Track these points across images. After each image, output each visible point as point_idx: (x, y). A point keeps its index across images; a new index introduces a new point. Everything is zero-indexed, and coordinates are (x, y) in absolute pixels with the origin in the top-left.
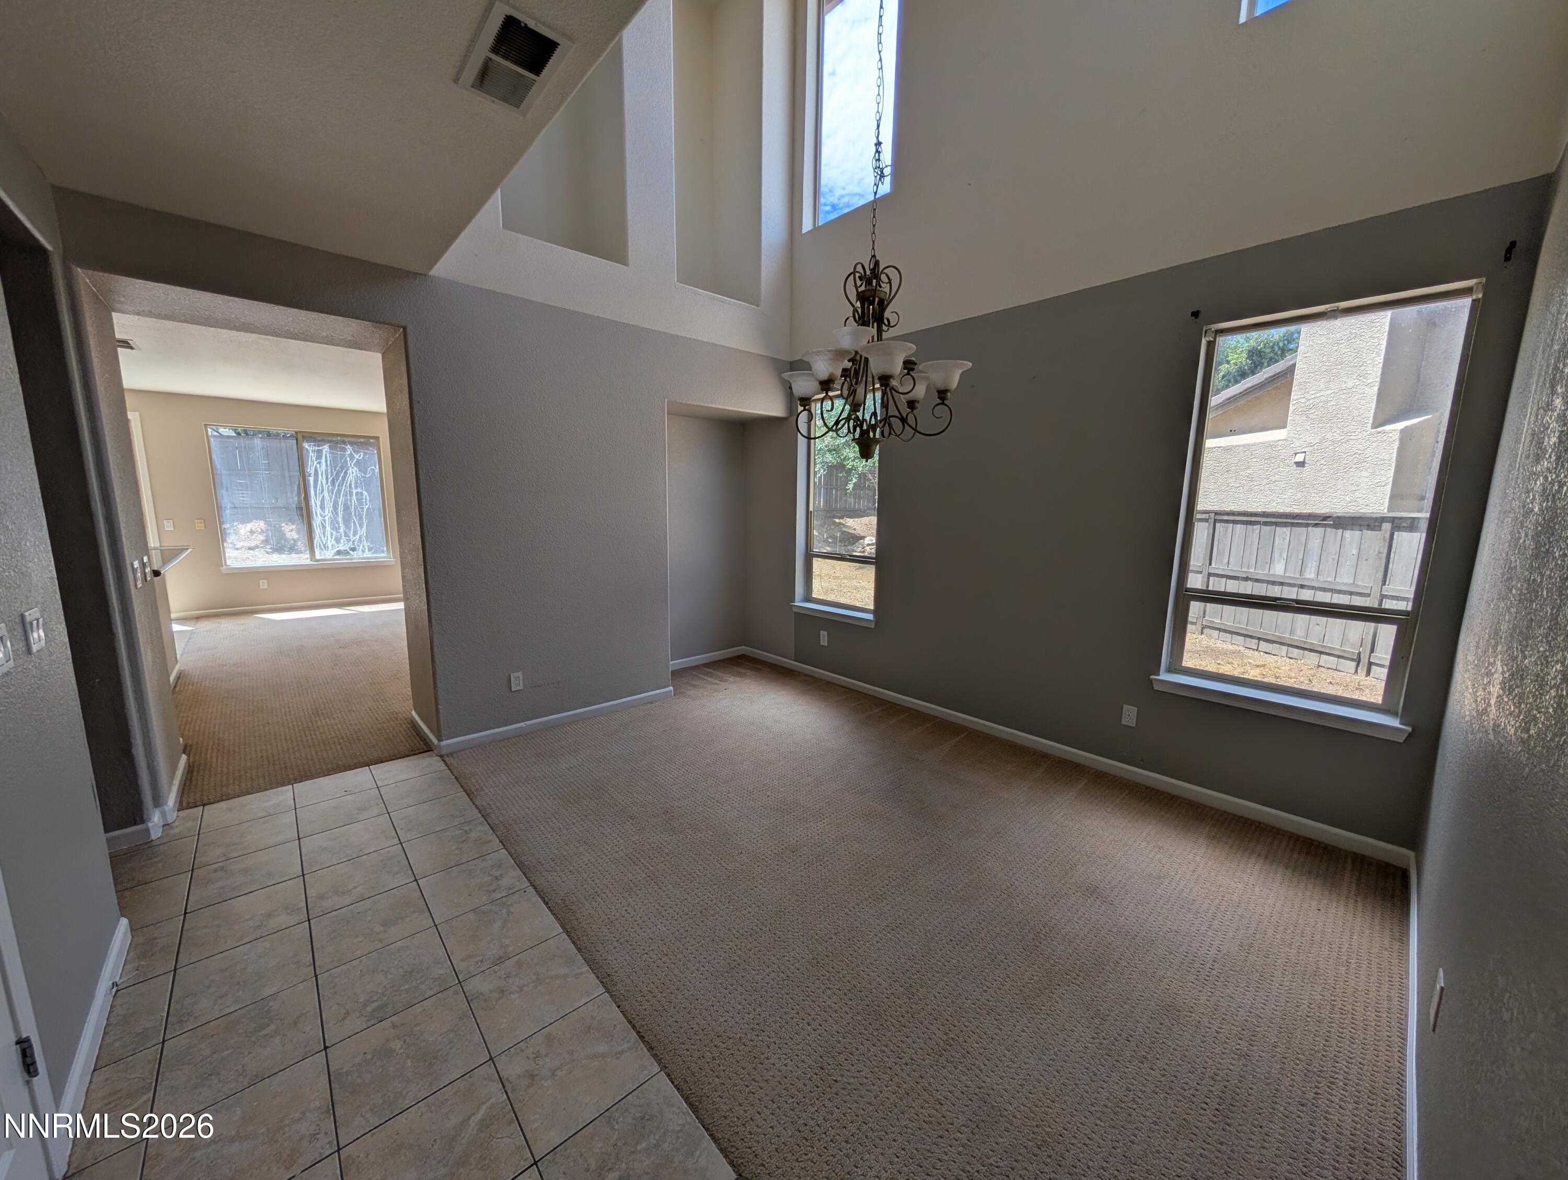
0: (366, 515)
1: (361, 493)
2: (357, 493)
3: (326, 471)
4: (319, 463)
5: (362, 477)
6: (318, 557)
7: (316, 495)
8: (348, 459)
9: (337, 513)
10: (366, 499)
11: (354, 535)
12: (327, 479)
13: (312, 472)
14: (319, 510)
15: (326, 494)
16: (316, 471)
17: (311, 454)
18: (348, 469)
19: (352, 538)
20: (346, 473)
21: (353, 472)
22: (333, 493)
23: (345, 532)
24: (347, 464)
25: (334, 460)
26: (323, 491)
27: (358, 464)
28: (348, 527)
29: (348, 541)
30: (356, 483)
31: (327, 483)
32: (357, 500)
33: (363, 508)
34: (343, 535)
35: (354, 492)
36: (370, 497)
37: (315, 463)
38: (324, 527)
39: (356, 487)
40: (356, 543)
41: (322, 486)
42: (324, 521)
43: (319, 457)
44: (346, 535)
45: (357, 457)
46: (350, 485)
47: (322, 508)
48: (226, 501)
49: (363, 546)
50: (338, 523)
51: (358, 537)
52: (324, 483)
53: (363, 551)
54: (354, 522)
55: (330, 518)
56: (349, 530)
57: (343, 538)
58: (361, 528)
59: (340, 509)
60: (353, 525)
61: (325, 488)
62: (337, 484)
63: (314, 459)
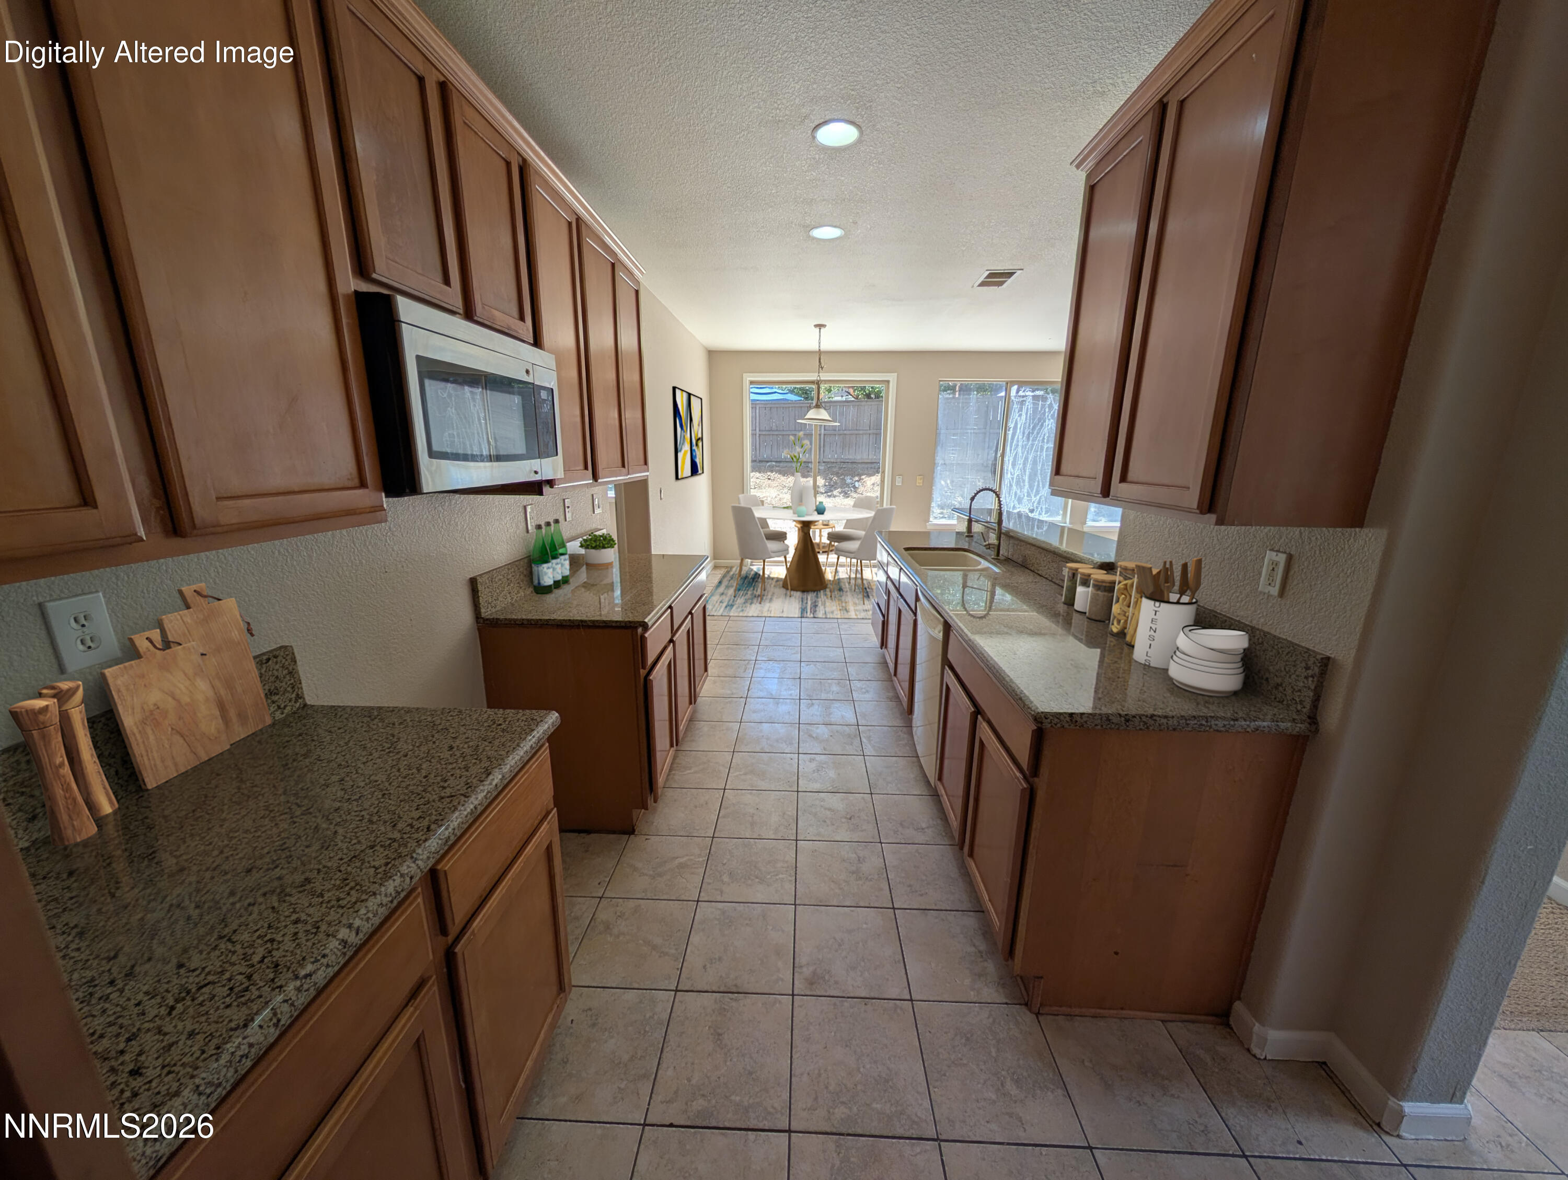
3: (1025, 423)
4: (1021, 416)
7: (1011, 450)
8: (1047, 409)
9: (1025, 471)
11: (1035, 496)
12: (1024, 433)
13: (1012, 426)
14: (1010, 466)
15: (1020, 450)
16: (1016, 423)
17: (1015, 406)
18: (1045, 421)
19: (1034, 499)
20: (1042, 425)
22: (1026, 448)
23: (1028, 492)
24: (1045, 415)
25: (1035, 410)
26: (1017, 445)
28: (1031, 487)
29: (1029, 501)
31: (1024, 437)
32: (1046, 455)
34: (1026, 494)
35: (1045, 447)
37: (1017, 416)
38: (1011, 485)
40: (1035, 504)
41: (1018, 441)
42: (1013, 478)
43: (1021, 409)
44: (1029, 495)
46: (1044, 438)
47: (1014, 465)
48: (939, 460)
49: (1041, 508)
50: (1024, 481)
51: (1038, 497)
52: (1020, 437)
53: (1040, 514)
54: (1038, 482)
55: (1018, 475)
56: (1032, 491)
57: (1026, 498)
58: (1043, 488)
59: (1029, 466)
60: (1036, 484)
61: (1020, 444)
62: (1031, 439)
63: (1017, 410)
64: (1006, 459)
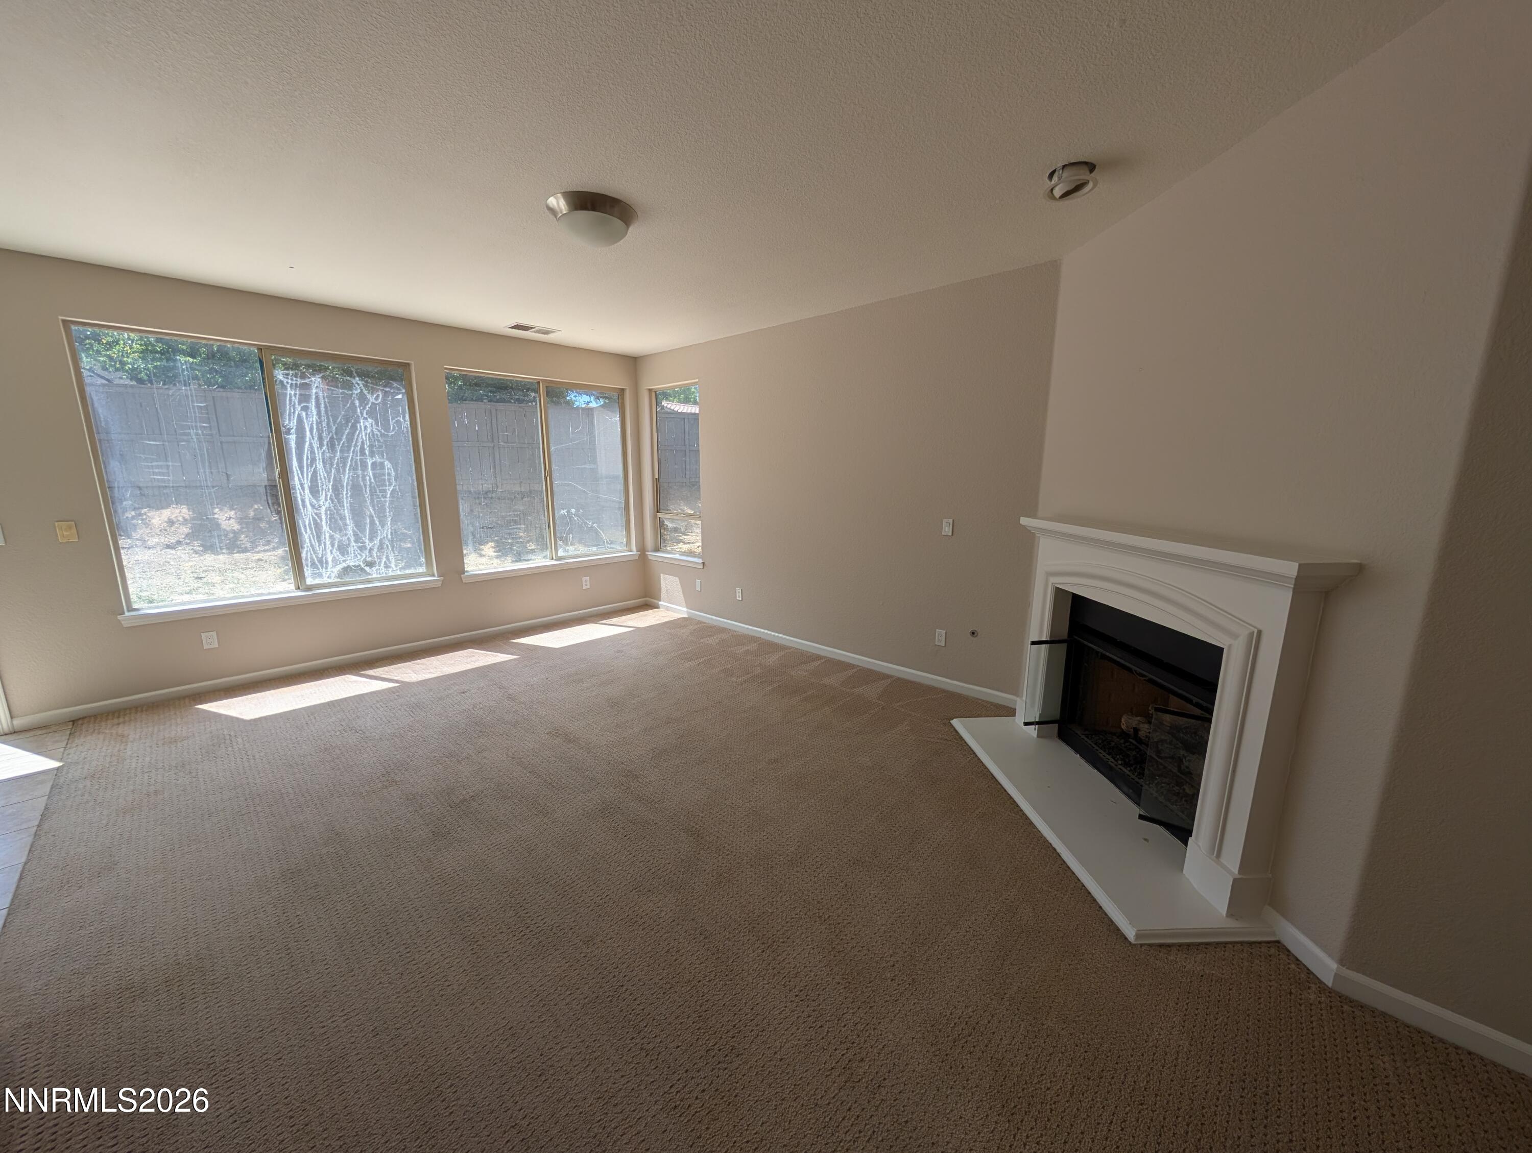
0: (391, 502)
1: (382, 464)
2: (374, 464)
3: (319, 423)
4: (305, 409)
5: (382, 435)
6: (309, 581)
7: (301, 467)
8: (357, 403)
9: (340, 502)
10: (389, 474)
11: (371, 540)
12: (320, 438)
13: (293, 424)
14: (308, 495)
15: (319, 465)
16: (300, 419)
17: (290, 392)
18: (357, 421)
19: (369, 545)
20: (354, 427)
21: (366, 426)
22: (332, 464)
23: (355, 535)
24: (355, 411)
25: (332, 402)
26: (313, 460)
27: (372, 413)
28: (359, 525)
29: (362, 548)
30: (371, 446)
31: (321, 445)
32: (374, 475)
33: (385, 491)
34: (352, 539)
35: (369, 462)
36: (396, 470)
37: (299, 408)
38: (318, 526)
39: (372, 454)
40: (374, 553)
41: (312, 452)
42: (319, 514)
43: (304, 398)
44: (358, 539)
45: (371, 399)
46: (362, 449)
47: (314, 491)
49: (387, 558)
50: (342, 518)
51: (377, 542)
52: (316, 445)
53: (387, 567)
54: (371, 517)
55: (328, 509)
56: (363, 531)
57: (353, 544)
58: (383, 527)
59: (346, 494)
60: (368, 521)
61: (318, 456)
62: (338, 448)
63: (295, 400)
64: (296, 481)
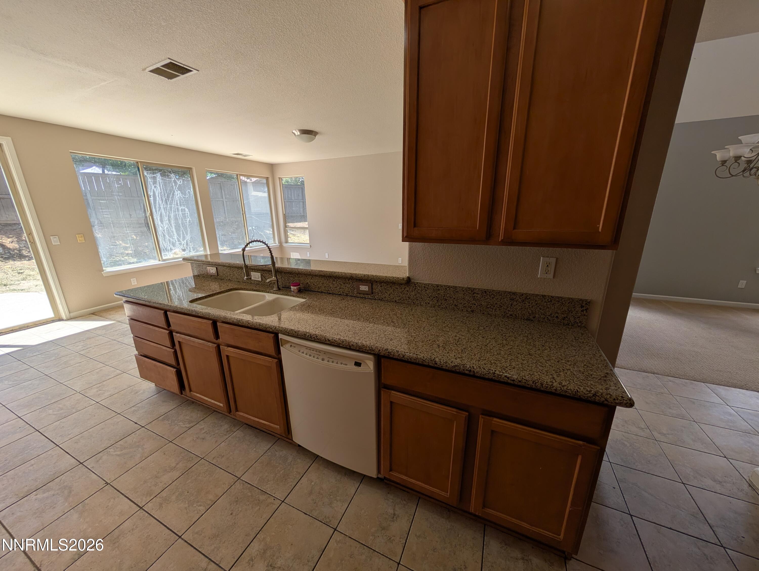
0: (189, 225)
1: (184, 209)
2: (182, 209)
3: (161, 193)
4: (155, 187)
5: (184, 197)
6: (164, 258)
7: (156, 211)
8: (173, 184)
9: (171, 225)
10: (187, 214)
11: (183, 240)
12: (162, 200)
13: (152, 194)
14: (160, 223)
15: (162, 210)
16: (154, 192)
17: (149, 180)
18: (174, 192)
19: (183, 242)
20: (173, 194)
21: (178, 194)
22: (167, 210)
23: (178, 239)
24: (173, 188)
25: (165, 184)
26: (160, 208)
27: (180, 188)
28: (179, 235)
29: (180, 244)
30: (180, 202)
31: (163, 202)
32: (182, 214)
33: (186, 220)
34: (177, 240)
35: (180, 209)
36: (189, 212)
37: (153, 188)
38: (164, 236)
39: (181, 205)
41: (159, 205)
42: (164, 230)
43: (155, 183)
44: (179, 241)
45: (179, 183)
46: (177, 203)
47: (162, 221)
49: (190, 247)
50: (172, 232)
52: (160, 202)
53: (190, 251)
54: (182, 231)
55: (167, 228)
56: (180, 237)
57: (177, 242)
58: (187, 235)
59: (173, 222)
60: (181, 232)
61: (162, 207)
62: (169, 203)
63: (152, 183)
64: (155, 218)
